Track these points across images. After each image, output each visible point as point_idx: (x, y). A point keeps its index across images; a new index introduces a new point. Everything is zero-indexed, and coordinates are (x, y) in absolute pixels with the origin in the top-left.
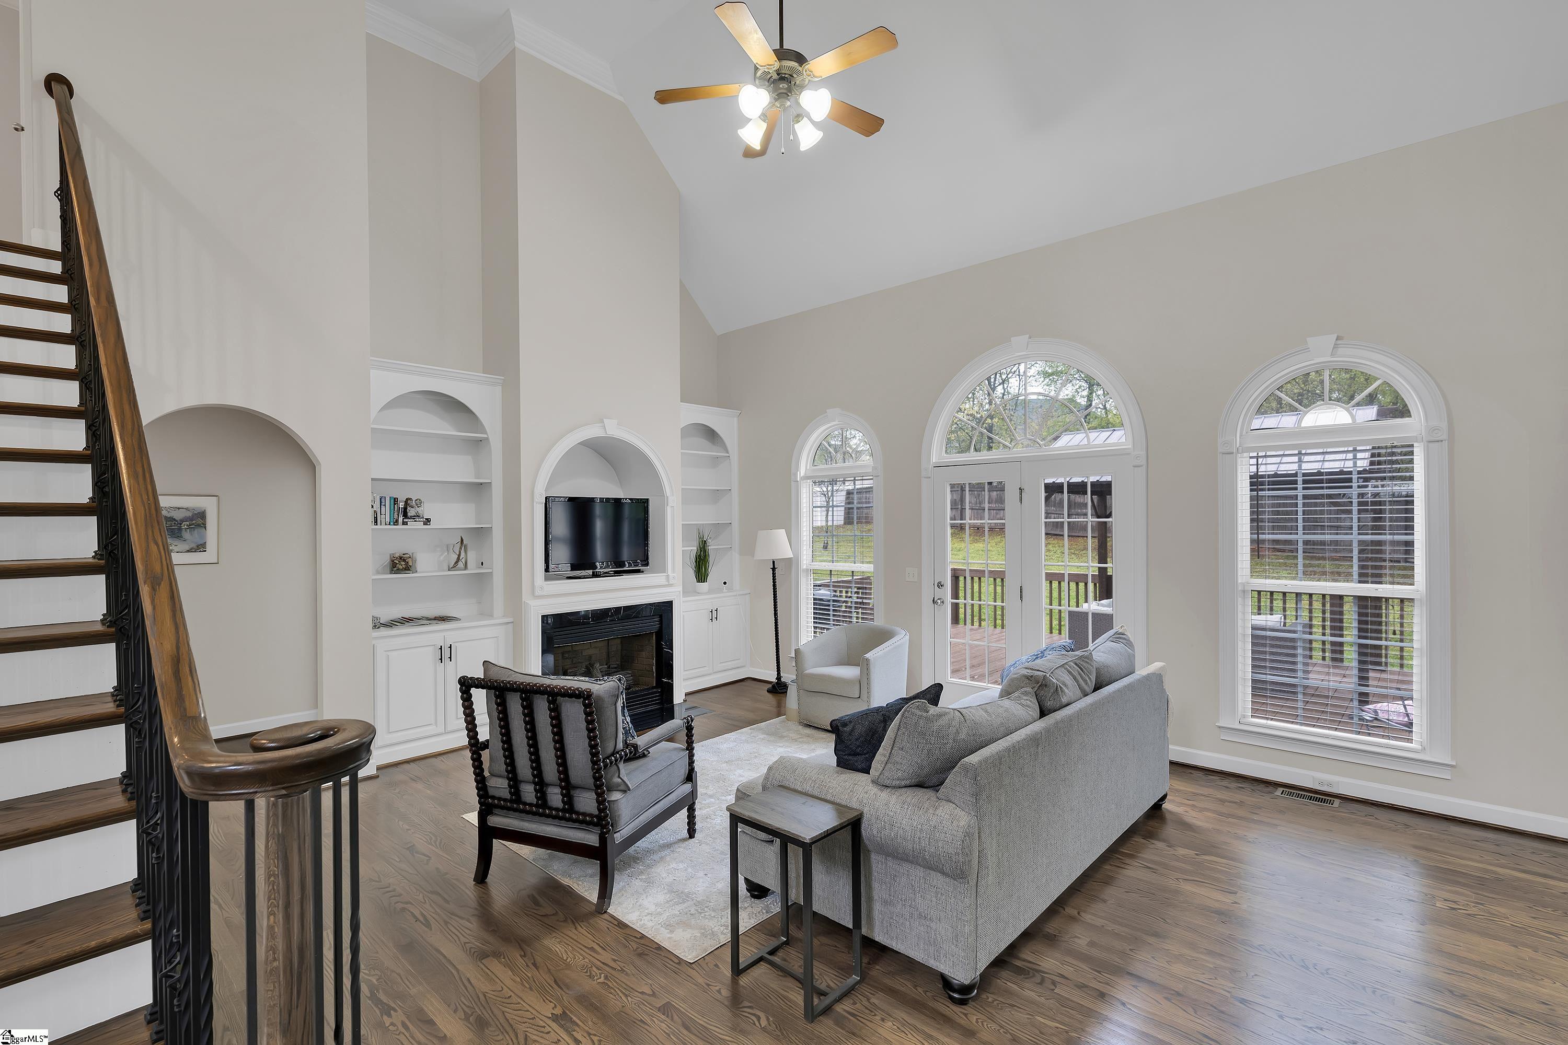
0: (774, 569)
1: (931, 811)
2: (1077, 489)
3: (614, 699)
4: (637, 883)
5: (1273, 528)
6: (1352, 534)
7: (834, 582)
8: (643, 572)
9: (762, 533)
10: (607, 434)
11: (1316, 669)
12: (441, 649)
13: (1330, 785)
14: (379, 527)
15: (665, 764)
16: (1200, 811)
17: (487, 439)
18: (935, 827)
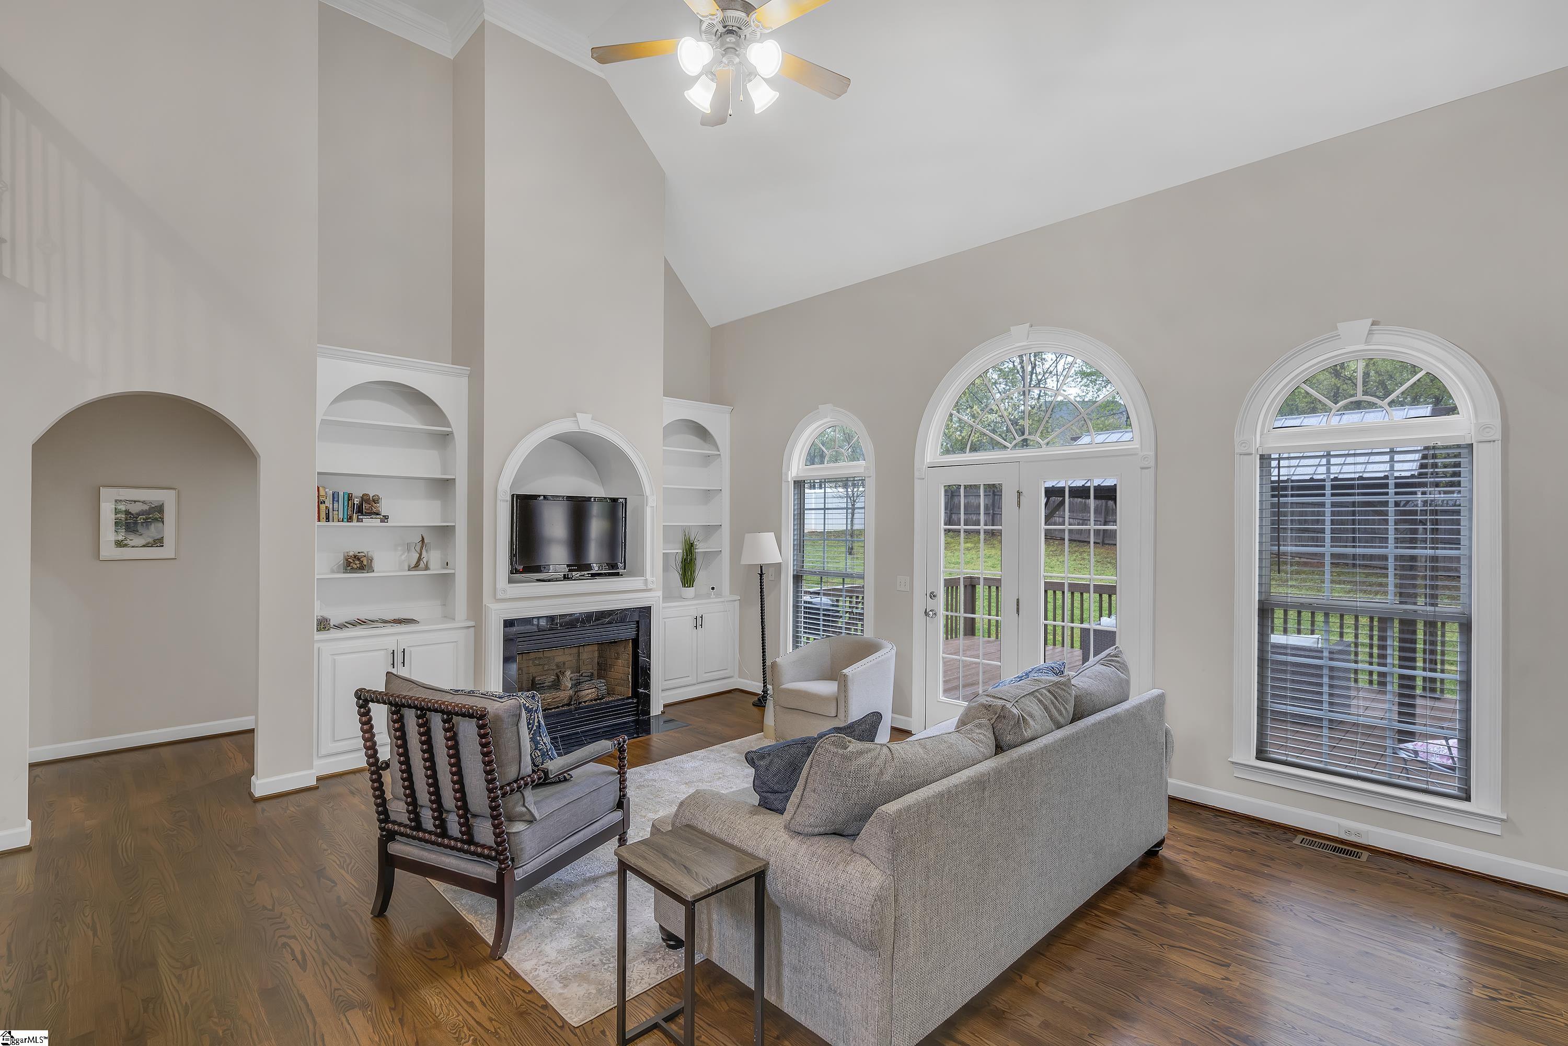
0: (761, 575)
1: (841, 867)
2: (1081, 493)
3: (515, 719)
4: (546, 924)
5: (1300, 539)
6: (1387, 547)
7: (824, 590)
8: (622, 575)
9: (748, 536)
10: (580, 429)
11: (1361, 694)
12: (393, 653)
13: (1358, 834)
14: (330, 523)
15: (587, 791)
16: (1203, 861)
17: (452, 433)
18: (843, 887)
